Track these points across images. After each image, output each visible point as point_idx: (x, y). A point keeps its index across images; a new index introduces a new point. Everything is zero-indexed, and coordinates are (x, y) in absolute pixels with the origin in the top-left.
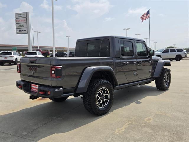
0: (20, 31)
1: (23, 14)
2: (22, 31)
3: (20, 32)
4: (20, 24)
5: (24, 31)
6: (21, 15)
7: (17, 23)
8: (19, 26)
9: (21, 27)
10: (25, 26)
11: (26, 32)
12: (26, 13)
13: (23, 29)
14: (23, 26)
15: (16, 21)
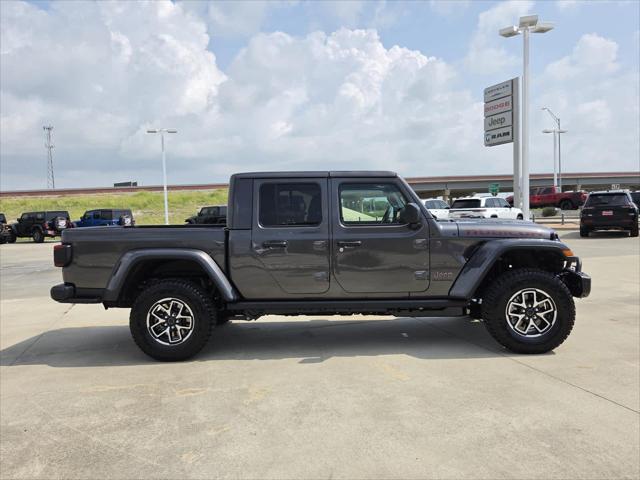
0: (494, 137)
1: (504, 86)
2: (499, 135)
3: (495, 141)
4: (494, 118)
5: (505, 134)
6: (499, 92)
7: (489, 113)
8: (493, 122)
9: (497, 126)
10: (508, 122)
11: (509, 137)
12: (512, 81)
13: (501, 131)
14: (502, 120)
15: (486, 110)
